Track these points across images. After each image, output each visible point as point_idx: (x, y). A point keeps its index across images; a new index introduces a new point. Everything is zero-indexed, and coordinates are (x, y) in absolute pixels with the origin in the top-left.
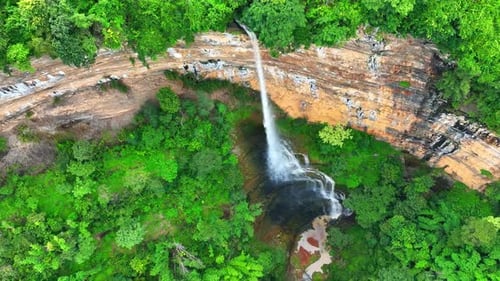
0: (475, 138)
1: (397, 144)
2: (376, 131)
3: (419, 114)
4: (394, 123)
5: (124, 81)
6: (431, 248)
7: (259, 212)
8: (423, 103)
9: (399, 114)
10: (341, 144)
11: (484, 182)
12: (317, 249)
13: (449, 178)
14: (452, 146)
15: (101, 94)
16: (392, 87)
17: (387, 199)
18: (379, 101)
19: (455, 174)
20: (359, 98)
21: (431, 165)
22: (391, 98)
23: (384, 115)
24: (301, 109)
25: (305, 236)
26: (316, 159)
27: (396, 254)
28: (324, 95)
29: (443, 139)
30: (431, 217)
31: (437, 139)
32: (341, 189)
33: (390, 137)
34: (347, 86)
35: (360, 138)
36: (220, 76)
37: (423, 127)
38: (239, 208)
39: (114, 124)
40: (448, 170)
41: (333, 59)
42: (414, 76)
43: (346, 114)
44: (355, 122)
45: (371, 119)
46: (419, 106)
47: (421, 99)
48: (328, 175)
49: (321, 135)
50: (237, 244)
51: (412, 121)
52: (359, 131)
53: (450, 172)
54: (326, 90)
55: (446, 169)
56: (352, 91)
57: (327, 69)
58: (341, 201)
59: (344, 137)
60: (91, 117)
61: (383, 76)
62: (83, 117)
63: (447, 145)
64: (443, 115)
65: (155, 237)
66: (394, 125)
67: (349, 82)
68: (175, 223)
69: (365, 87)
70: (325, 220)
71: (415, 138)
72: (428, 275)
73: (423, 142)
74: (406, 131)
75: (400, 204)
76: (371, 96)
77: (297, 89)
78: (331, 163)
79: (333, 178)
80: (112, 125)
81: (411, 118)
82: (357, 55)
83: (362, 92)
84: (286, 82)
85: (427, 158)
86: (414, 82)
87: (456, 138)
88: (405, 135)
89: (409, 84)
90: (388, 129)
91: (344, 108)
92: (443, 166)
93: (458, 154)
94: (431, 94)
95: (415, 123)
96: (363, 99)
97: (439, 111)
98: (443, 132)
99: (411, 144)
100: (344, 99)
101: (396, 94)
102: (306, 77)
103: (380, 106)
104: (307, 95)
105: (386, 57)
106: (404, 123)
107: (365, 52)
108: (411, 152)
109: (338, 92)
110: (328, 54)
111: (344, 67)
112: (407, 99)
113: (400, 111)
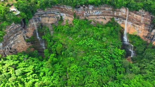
1: (144, 40)
3: (149, 31)
16: (145, 24)
23: (142, 32)
24: (128, 31)
25: (127, 59)
26: (130, 41)
28: (133, 27)
31: (152, 37)
33: (143, 38)
37: (150, 34)
42: (148, 22)
45: (140, 33)
46: (149, 29)
47: (149, 26)
48: (132, 44)
54: (133, 25)
55: (154, 44)
56: (138, 26)
57: (135, 19)
61: (143, 21)
63: (154, 37)
64: (153, 30)
67: (138, 23)
69: (140, 24)
70: (130, 57)
73: (149, 38)
76: (141, 27)
77: (128, 26)
81: (147, 32)
88: (146, 37)
90: (143, 35)
91: (136, 30)
94: (151, 25)
95: (148, 33)
96: (139, 28)
97: (152, 29)
98: (153, 34)
99: (147, 40)
100: (136, 28)
101: (145, 26)
102: (131, 23)
103: (142, 29)
104: (130, 27)
105: (144, 18)
106: (146, 34)
107: (141, 16)
108: (147, 42)
109: (135, 26)
110: (136, 16)
111: (138, 19)
112: (147, 27)
113: (145, 30)
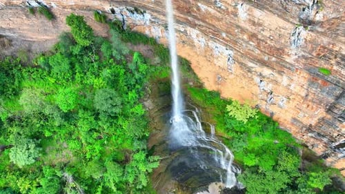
1: (299, 137)
2: (281, 120)
3: (330, 110)
4: (301, 114)
5: (53, 10)
7: (156, 165)
9: (308, 106)
10: (246, 121)
15: (27, 16)
16: (310, 73)
17: (279, 185)
18: (291, 88)
20: (272, 81)
21: (328, 164)
22: (305, 87)
23: (293, 104)
24: (217, 83)
26: (221, 131)
28: (239, 71)
31: (342, 141)
32: (238, 164)
34: (264, 63)
35: (265, 121)
36: (147, 32)
37: (331, 125)
38: (137, 156)
39: (35, 48)
41: (254, 24)
42: (338, 63)
43: (256, 96)
44: (263, 106)
45: (280, 107)
46: (333, 101)
47: (338, 92)
48: (229, 148)
49: (229, 108)
50: (131, 188)
51: (320, 116)
52: (266, 116)
54: (242, 65)
55: (343, 172)
56: (267, 72)
57: (245, 37)
58: (236, 175)
59: (249, 115)
60: (15, 36)
61: (303, 56)
62: (7, 33)
65: (56, 162)
66: (300, 116)
67: (266, 58)
68: (76, 154)
69: (282, 67)
70: (220, 187)
71: (319, 134)
73: (325, 140)
74: (311, 125)
76: (284, 80)
77: (215, 61)
78: (233, 138)
79: (233, 153)
80: (33, 48)
81: (321, 113)
82: (281, 22)
83: (276, 75)
84: (206, 51)
85: (326, 156)
86: (336, 72)
88: (310, 129)
89: (330, 72)
90: (295, 119)
91: (256, 90)
95: (323, 119)
96: (276, 82)
99: (312, 140)
100: (257, 79)
102: (224, 48)
103: (292, 94)
104: (223, 69)
105: (313, 34)
106: (312, 117)
107: (291, 20)
108: (310, 148)
109: (254, 69)
110: (249, 15)
111: (263, 36)
112: (322, 91)
113: (310, 103)
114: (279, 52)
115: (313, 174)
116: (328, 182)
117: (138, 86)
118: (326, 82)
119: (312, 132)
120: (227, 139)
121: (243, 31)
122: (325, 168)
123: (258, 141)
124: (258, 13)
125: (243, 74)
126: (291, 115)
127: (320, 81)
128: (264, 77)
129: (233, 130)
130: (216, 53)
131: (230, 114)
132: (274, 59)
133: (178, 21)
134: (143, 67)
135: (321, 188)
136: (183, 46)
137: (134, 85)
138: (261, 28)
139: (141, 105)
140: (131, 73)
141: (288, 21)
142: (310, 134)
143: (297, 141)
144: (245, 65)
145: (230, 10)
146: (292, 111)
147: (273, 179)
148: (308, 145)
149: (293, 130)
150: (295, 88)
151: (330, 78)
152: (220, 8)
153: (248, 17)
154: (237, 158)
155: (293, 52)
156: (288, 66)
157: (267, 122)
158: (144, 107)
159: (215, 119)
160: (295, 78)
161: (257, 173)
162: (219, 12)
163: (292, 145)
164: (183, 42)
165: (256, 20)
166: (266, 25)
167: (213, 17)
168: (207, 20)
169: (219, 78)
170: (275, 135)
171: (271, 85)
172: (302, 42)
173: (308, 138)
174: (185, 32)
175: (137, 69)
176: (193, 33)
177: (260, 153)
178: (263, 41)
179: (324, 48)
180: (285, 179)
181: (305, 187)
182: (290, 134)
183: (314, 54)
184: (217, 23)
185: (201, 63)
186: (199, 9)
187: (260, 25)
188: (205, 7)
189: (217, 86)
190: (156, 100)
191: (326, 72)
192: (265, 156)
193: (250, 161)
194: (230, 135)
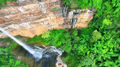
0: (80, 14)
2: (57, 28)
3: (64, 16)
4: (59, 23)
6: (87, 47)
8: (63, 12)
9: (59, 19)
10: (49, 36)
11: (87, 24)
12: (62, 65)
13: (79, 28)
14: (76, 20)
16: (52, 12)
17: (70, 42)
19: (80, 27)
21: (74, 28)
23: (55, 22)
24: (33, 33)
25: (57, 64)
26: (46, 44)
27: (80, 54)
28: (36, 25)
29: (73, 19)
30: (82, 40)
31: (72, 21)
32: (58, 48)
33: (61, 27)
34: (40, 18)
35: (54, 32)
37: (67, 19)
40: (78, 27)
42: (56, 5)
43: (46, 28)
44: (50, 28)
45: (53, 25)
46: (62, 14)
47: (61, 11)
48: (52, 46)
49: (42, 37)
51: (63, 19)
52: (52, 30)
53: (79, 27)
55: (77, 27)
56: (42, 20)
57: (28, 15)
58: (60, 50)
59: (49, 34)
61: (47, 9)
63: (74, 20)
67: (39, 17)
69: (45, 16)
70: (59, 57)
71: (67, 24)
72: (91, 54)
73: (69, 23)
74: (63, 23)
75: (73, 42)
76: (48, 18)
77: (27, 28)
78: (51, 43)
79: (54, 46)
81: (62, 19)
82: (34, 5)
83: (45, 18)
84: (21, 28)
85: (72, 27)
86: (57, 7)
87: (75, 17)
88: (64, 24)
89: (56, 8)
90: (59, 25)
91: (44, 26)
92: (76, 27)
93: (78, 21)
94: (63, 8)
95: (64, 19)
96: (47, 20)
97: (68, 12)
98: (72, 18)
99: (66, 26)
100: (42, 23)
101: (55, 14)
102: (26, 23)
103: (53, 20)
104: (31, 29)
105: (44, 2)
106: (62, 21)
107: (36, 2)
108: (68, 28)
109: (39, 22)
110: (24, 9)
111: (33, 12)
112: (58, 13)
113: (59, 18)
114: (40, 12)
115: (73, 33)
116: (77, 32)
117: (10, 57)
118: (57, 11)
119: (65, 24)
120: (50, 44)
121: (26, 14)
122: (74, 29)
123: (57, 38)
124: (25, 7)
125: (37, 25)
126: (58, 25)
127: (56, 12)
128: (43, 22)
129: (49, 41)
130: (24, 26)
131: (44, 38)
132: (41, 15)
133: (3, 27)
134: (6, 50)
135: (77, 34)
136: (13, 32)
137: (9, 57)
138: (30, 10)
139: (17, 61)
140: (3, 55)
141: (35, 3)
142: (65, 25)
143: (64, 29)
144: (36, 23)
145: (17, 12)
146: (57, 24)
147: (68, 42)
148: (67, 28)
149: (61, 28)
150: (52, 18)
151: (57, 9)
152: (13, 13)
153: (24, 10)
154: (56, 46)
155: (44, 10)
156: (46, 14)
157: (54, 31)
158: (19, 60)
159: (42, 43)
160: (50, 16)
161: (63, 45)
162: (14, 15)
163: (64, 31)
164: (12, 31)
165: (27, 9)
166: (31, 8)
167: (13, 17)
168: (13, 20)
169: (32, 32)
170: (59, 33)
171: (46, 22)
172: (43, 6)
173: (65, 26)
174: (9, 28)
175: (4, 52)
176: (12, 26)
177: (60, 40)
178: (34, 13)
179: (50, 3)
180: (70, 40)
181: (75, 37)
182: (61, 29)
183: (49, 7)
184: (16, 18)
185: (23, 32)
186: (7, 18)
187: (29, 9)
188: (8, 16)
189: (34, 34)
190: (20, 55)
191: (55, 9)
192: (62, 39)
193: (60, 44)
194: (49, 43)
